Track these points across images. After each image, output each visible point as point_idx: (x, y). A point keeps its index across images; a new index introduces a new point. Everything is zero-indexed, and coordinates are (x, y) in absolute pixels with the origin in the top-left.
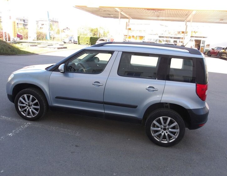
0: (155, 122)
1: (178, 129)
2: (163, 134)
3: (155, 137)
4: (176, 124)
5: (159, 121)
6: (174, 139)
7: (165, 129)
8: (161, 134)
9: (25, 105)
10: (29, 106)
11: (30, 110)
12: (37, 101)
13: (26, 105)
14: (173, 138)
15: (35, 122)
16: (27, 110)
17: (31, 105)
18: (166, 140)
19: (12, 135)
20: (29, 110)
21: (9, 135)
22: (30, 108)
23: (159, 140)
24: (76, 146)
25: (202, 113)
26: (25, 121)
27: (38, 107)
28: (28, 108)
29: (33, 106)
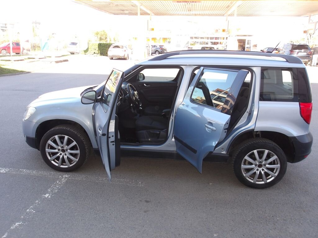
0: (246, 157)
1: (277, 164)
2: (258, 173)
3: (248, 177)
4: (275, 157)
5: (252, 156)
6: (273, 178)
7: (260, 166)
8: (255, 173)
9: (57, 151)
10: (63, 151)
11: (65, 157)
12: (75, 143)
13: (59, 150)
14: (270, 176)
15: (74, 173)
16: (61, 157)
17: (67, 150)
18: (261, 180)
19: (50, 197)
20: (63, 157)
21: (45, 197)
22: (65, 154)
23: (252, 181)
24: (147, 202)
25: (307, 141)
26: (59, 173)
27: (78, 152)
28: (61, 155)
29: (69, 151)
